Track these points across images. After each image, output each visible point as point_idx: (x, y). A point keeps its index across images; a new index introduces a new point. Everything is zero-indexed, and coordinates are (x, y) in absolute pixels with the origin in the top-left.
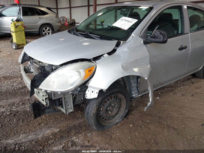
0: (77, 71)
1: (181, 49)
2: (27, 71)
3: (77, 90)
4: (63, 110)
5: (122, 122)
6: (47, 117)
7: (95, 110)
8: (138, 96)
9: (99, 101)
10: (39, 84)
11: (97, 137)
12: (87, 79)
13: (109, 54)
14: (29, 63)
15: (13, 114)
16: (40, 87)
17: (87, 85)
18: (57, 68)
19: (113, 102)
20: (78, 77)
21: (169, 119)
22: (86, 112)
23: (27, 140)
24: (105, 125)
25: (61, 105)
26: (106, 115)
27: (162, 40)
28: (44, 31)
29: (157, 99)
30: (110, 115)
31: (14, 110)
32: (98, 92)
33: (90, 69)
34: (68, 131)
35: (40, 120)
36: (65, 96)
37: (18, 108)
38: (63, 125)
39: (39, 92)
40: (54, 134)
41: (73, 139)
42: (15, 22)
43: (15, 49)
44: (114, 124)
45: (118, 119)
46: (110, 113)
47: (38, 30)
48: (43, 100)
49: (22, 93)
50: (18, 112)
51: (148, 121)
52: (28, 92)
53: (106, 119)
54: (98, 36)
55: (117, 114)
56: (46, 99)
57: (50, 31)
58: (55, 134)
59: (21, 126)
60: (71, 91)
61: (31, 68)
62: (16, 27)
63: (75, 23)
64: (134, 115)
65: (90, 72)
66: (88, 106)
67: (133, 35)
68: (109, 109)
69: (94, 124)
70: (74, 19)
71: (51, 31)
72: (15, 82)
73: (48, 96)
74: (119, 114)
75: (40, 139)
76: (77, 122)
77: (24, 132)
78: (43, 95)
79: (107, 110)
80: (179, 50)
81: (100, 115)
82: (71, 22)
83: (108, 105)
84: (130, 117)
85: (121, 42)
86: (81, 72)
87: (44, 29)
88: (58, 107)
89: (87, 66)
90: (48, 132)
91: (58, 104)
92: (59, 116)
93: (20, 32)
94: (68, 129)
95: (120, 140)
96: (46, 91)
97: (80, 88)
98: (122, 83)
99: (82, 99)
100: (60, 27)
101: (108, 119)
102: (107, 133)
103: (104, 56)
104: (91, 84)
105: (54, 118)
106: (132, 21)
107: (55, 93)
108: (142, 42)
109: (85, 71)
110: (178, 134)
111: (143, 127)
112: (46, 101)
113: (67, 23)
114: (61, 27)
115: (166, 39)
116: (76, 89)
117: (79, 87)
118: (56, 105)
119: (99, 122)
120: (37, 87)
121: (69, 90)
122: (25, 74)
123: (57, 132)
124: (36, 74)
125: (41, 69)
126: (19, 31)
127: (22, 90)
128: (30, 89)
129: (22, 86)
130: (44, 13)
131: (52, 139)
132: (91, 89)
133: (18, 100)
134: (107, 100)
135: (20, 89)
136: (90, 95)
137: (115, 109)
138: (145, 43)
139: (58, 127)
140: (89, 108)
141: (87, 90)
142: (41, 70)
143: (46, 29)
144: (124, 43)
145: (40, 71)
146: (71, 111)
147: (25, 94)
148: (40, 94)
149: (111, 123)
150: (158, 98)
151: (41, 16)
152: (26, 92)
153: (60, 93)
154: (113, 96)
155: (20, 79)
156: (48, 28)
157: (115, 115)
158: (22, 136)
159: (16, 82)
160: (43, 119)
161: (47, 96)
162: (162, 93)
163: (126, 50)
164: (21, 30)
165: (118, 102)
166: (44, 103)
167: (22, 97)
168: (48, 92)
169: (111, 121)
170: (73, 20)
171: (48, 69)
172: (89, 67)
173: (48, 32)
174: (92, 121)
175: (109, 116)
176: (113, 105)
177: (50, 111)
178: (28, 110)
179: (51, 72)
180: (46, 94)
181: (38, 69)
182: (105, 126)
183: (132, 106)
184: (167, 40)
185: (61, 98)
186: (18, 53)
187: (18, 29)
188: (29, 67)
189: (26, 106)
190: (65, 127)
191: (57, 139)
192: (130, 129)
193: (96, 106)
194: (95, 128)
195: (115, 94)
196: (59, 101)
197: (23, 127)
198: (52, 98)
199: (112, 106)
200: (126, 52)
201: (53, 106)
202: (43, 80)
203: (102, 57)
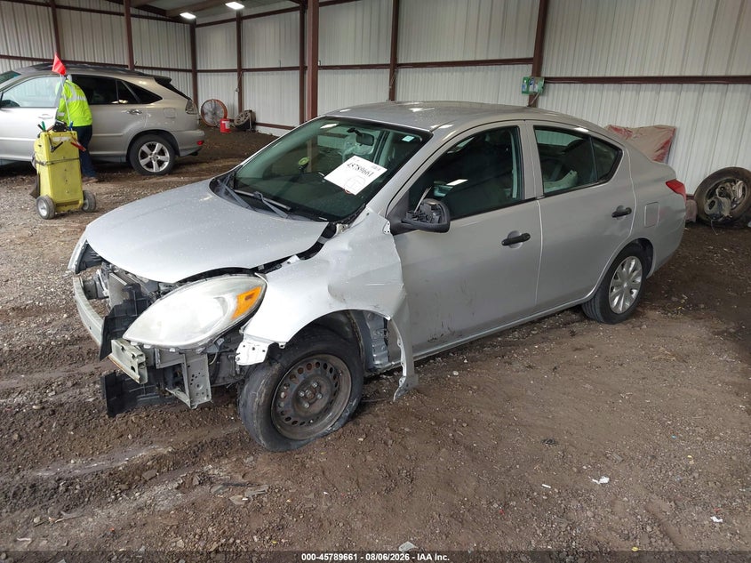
0: (218, 298)
1: (509, 242)
2: (91, 293)
3: (215, 343)
4: (185, 398)
5: (341, 430)
6: (141, 418)
7: (263, 395)
8: (390, 364)
9: (274, 372)
10: (123, 329)
11: (268, 464)
12: (242, 317)
13: (305, 255)
14: (99, 272)
15: (49, 409)
16: (127, 336)
17: (241, 331)
18: (170, 288)
19: (313, 376)
20: (220, 313)
21: (465, 425)
22: (242, 402)
23: (87, 471)
24: (294, 438)
25: (179, 384)
26: (295, 410)
27: (435, 224)
28: (144, 155)
29: (452, 375)
30: (306, 412)
31: (51, 399)
32: (266, 350)
33: (250, 293)
34: (194, 452)
35: (124, 425)
36: (190, 362)
37: (62, 395)
38: (185, 438)
39: (123, 349)
40: (159, 459)
41: (205, 469)
42: (51, 132)
43: (48, 218)
44: (318, 437)
45: (328, 424)
46: (307, 405)
47: (126, 152)
48: (133, 368)
49: (71, 357)
50: (62, 405)
51: (407, 430)
52: (88, 353)
53: (295, 422)
54: (285, 207)
55: (326, 410)
56: (140, 365)
57: (164, 155)
58: (161, 457)
59: (73, 440)
60: (202, 346)
61: (103, 285)
62: (54, 148)
63: (255, 124)
64: (377, 416)
65: (249, 300)
66: (246, 387)
67: (369, 208)
68: (302, 394)
69: (260, 431)
70: (251, 111)
71: (168, 155)
72: (50, 323)
73: (147, 358)
74: (333, 410)
75: (121, 468)
76: (220, 433)
77: (80, 454)
78: (134, 356)
79: (297, 400)
80: (504, 245)
81: (279, 410)
82: (242, 119)
83: (299, 384)
84: (366, 420)
85: (338, 226)
86: (227, 300)
87: (145, 148)
88: (171, 389)
89: (243, 287)
90: (143, 454)
91: (170, 382)
92: (174, 416)
93: (64, 165)
94: (196, 446)
95: (323, 472)
96: (141, 346)
97: (222, 340)
98: (348, 330)
99: (236, 372)
100: (198, 143)
101: (300, 421)
102: (296, 456)
103: (288, 260)
104: (251, 329)
105: (161, 421)
106: (373, 170)
107: (163, 351)
108: (388, 228)
109: (238, 297)
110: (474, 459)
111: (390, 442)
112: (142, 371)
113: (227, 124)
114: (203, 142)
115: (446, 223)
116: (213, 341)
117: (221, 337)
118: (166, 384)
119: (274, 427)
120: (119, 335)
121: (196, 343)
122: (87, 303)
123: (165, 452)
124: (117, 304)
125: (130, 291)
126: (62, 161)
127: (71, 347)
128: (99, 341)
129: (72, 336)
130: (147, 97)
131: (151, 468)
132: (251, 341)
133: (61, 374)
134: (296, 371)
135: (66, 343)
136: (248, 356)
137: (319, 396)
138: (395, 231)
139: (170, 444)
140: (248, 391)
141: (242, 344)
142: (131, 294)
143: (152, 147)
144: (344, 229)
145: (128, 296)
146: (206, 399)
147: (81, 359)
148: (126, 352)
149: (309, 434)
150: (456, 373)
151: (138, 107)
152: (85, 352)
153: (173, 350)
154: (316, 361)
155: (65, 316)
156: (158, 146)
157: (320, 412)
158: (75, 463)
159: (54, 323)
160: (130, 422)
161: (143, 359)
162: (472, 360)
163: (345, 246)
164: (67, 157)
165: (328, 378)
166: (135, 376)
167: (73, 366)
168: (145, 347)
169: (312, 428)
170: (249, 114)
171: (147, 291)
172: (248, 289)
173: (160, 158)
174: (256, 424)
175: (303, 414)
176: (315, 385)
177: (151, 400)
178: (91, 400)
179: (155, 299)
180: (141, 353)
181: (123, 289)
182: (292, 440)
183: (378, 393)
184: (449, 225)
185: (179, 365)
186: (57, 234)
187: (58, 155)
188: (98, 283)
189: (83, 390)
190: (189, 443)
191: (166, 469)
192: (355, 447)
193: (266, 384)
194: (263, 442)
195: (320, 356)
196: (175, 375)
197: (75, 442)
198: (155, 364)
199: (311, 388)
200: (345, 252)
201: (159, 386)
202: (135, 319)
203: (284, 264)
